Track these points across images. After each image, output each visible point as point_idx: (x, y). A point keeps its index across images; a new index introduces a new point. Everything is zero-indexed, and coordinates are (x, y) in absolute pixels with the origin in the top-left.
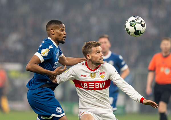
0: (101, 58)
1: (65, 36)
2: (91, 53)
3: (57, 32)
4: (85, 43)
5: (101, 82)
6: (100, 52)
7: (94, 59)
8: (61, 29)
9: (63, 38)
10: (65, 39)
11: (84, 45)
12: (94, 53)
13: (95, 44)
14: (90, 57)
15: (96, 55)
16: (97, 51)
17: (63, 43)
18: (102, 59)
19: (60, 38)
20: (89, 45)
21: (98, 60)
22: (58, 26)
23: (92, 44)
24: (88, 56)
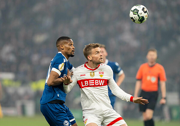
0: (101, 57)
1: (73, 49)
2: (92, 54)
3: (65, 47)
4: (86, 46)
5: (101, 80)
6: (99, 53)
7: (94, 59)
8: (69, 43)
9: (72, 52)
10: (74, 53)
11: (85, 48)
12: (93, 54)
13: (94, 45)
14: (91, 58)
15: (96, 56)
16: (96, 52)
17: (72, 56)
18: (102, 59)
19: (70, 52)
20: (89, 48)
21: (98, 59)
22: (66, 41)
23: (91, 46)
24: (89, 57)
